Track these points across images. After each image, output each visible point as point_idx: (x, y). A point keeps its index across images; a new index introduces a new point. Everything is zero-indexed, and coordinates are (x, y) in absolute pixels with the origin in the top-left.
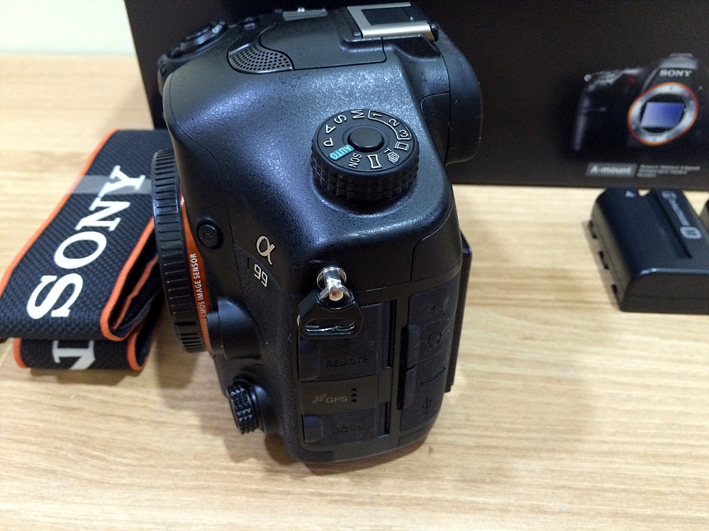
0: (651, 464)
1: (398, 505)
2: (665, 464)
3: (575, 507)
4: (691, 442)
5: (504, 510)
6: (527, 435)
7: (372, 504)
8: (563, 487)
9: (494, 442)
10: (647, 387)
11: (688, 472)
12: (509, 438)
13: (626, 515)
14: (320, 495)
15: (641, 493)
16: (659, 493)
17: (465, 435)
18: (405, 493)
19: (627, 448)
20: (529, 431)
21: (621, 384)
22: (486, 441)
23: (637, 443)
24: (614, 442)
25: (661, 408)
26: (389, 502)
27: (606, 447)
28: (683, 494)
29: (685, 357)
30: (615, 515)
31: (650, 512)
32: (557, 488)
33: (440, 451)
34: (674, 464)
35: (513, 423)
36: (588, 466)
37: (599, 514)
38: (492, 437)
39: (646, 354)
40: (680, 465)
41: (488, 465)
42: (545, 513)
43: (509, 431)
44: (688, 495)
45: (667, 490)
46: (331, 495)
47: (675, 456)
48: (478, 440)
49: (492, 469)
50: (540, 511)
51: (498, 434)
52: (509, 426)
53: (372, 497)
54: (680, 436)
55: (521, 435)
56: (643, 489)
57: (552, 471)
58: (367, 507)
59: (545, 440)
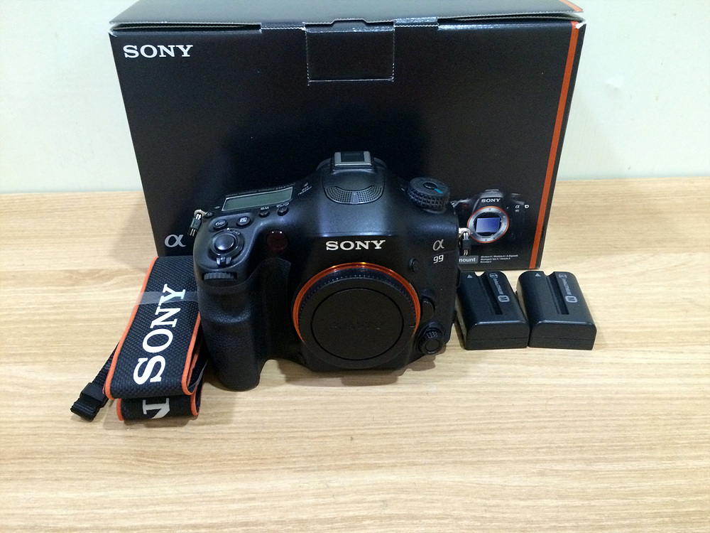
0: (477, 434)
1: (334, 469)
2: (485, 434)
3: (433, 461)
4: (501, 421)
5: (394, 466)
6: (408, 425)
7: (319, 470)
8: (427, 451)
9: (389, 431)
10: (479, 393)
11: (497, 437)
12: (397, 428)
13: (462, 462)
14: (289, 468)
15: (471, 450)
16: (480, 449)
17: (372, 429)
18: (338, 463)
19: (464, 427)
20: (409, 423)
21: (463, 392)
22: (384, 431)
23: (470, 424)
24: (457, 425)
25: (486, 404)
26: (329, 468)
27: (452, 428)
28: (494, 449)
29: (502, 374)
30: (455, 462)
31: (475, 459)
32: (424, 451)
33: (357, 439)
34: (490, 434)
35: (400, 420)
36: (441, 439)
37: (447, 463)
38: (388, 428)
39: (479, 374)
40: (493, 434)
41: (385, 443)
42: (417, 465)
43: (398, 424)
44: (497, 449)
45: (485, 447)
46: (295, 468)
47: (491, 429)
48: (379, 431)
49: (387, 445)
50: (415, 464)
51: (391, 426)
52: (397, 421)
53: (318, 467)
54: (495, 418)
55: (405, 426)
56: (472, 448)
57: (421, 443)
58: (316, 472)
59: (418, 427)
